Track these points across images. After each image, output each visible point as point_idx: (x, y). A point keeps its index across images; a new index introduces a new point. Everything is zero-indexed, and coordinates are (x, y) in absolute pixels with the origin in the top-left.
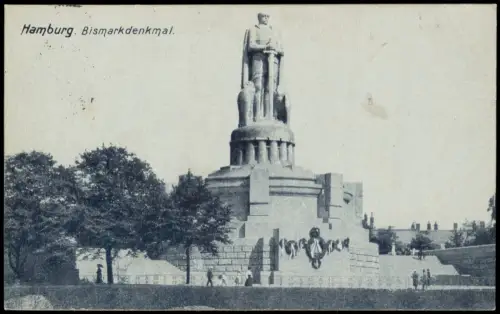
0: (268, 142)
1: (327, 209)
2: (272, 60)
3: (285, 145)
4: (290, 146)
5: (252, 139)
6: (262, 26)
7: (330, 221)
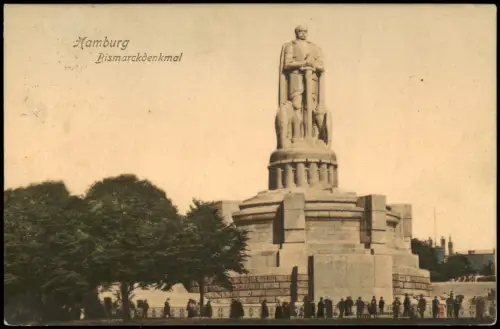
0: (307, 164)
1: (369, 234)
2: (310, 76)
3: (325, 166)
4: (331, 168)
5: (290, 160)
6: (299, 42)
7: (373, 246)
